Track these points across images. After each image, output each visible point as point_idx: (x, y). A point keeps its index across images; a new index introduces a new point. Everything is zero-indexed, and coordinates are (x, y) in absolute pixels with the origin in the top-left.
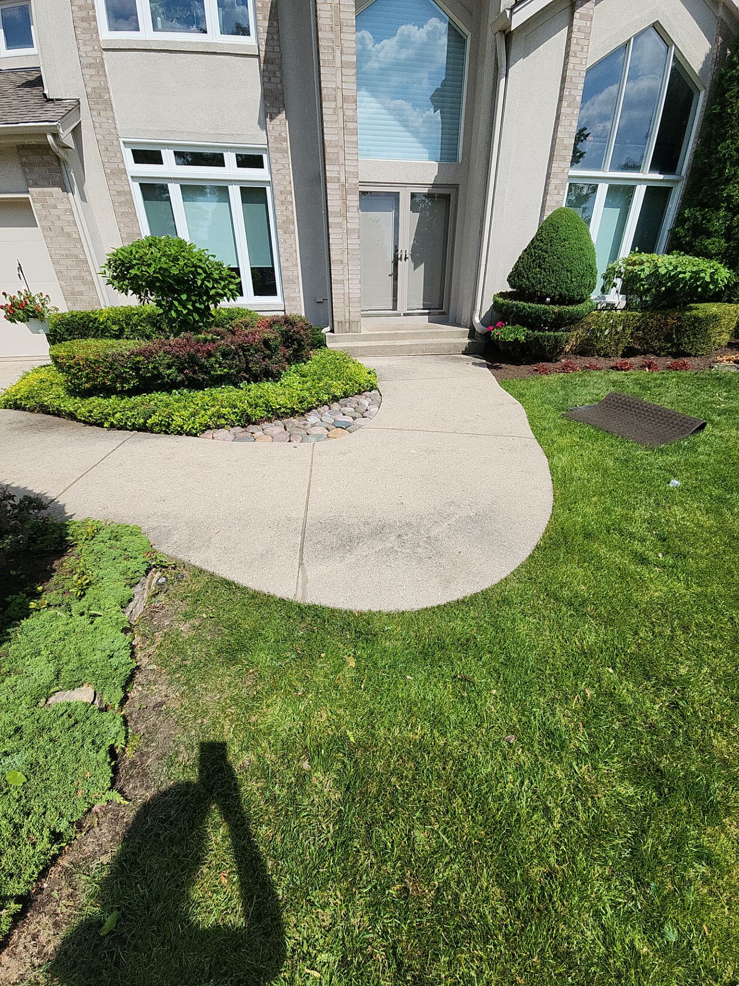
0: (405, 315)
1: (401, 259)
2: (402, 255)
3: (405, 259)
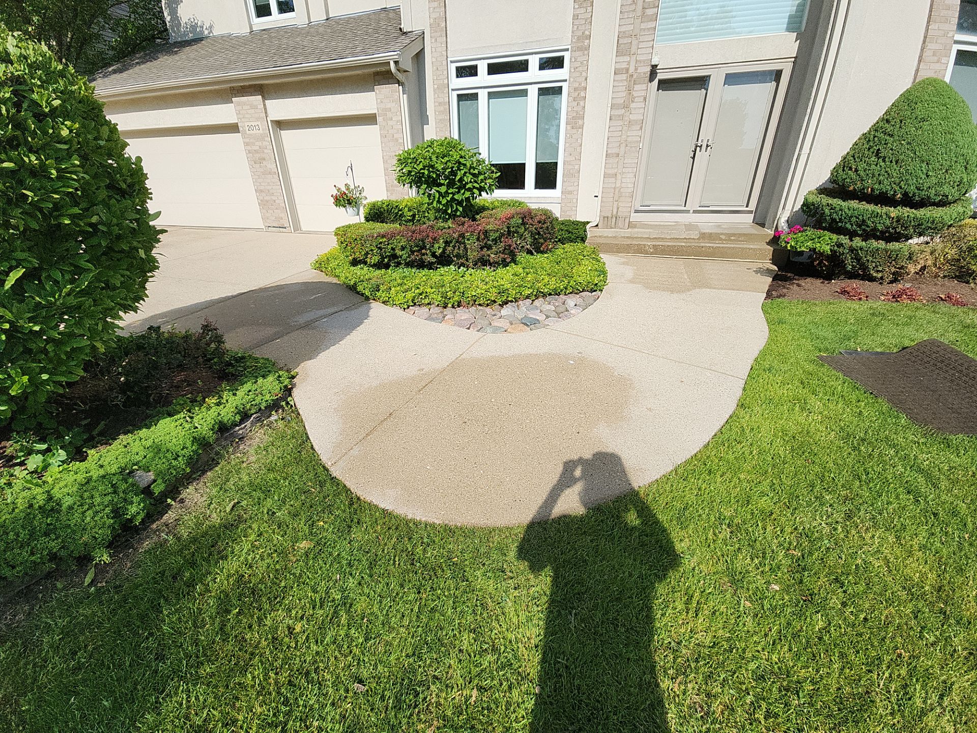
0: (695, 212)
1: (701, 149)
2: (701, 145)
3: (706, 149)
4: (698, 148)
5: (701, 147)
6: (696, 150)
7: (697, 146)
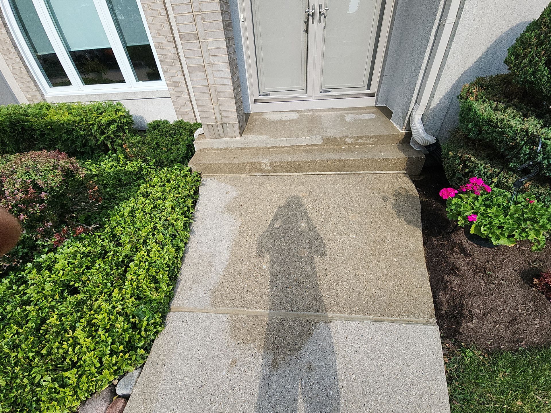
1: (313, 19)
2: (313, 13)
3: (320, 18)
4: (310, 18)
5: (313, 15)
6: (308, 19)
7: (308, 15)
